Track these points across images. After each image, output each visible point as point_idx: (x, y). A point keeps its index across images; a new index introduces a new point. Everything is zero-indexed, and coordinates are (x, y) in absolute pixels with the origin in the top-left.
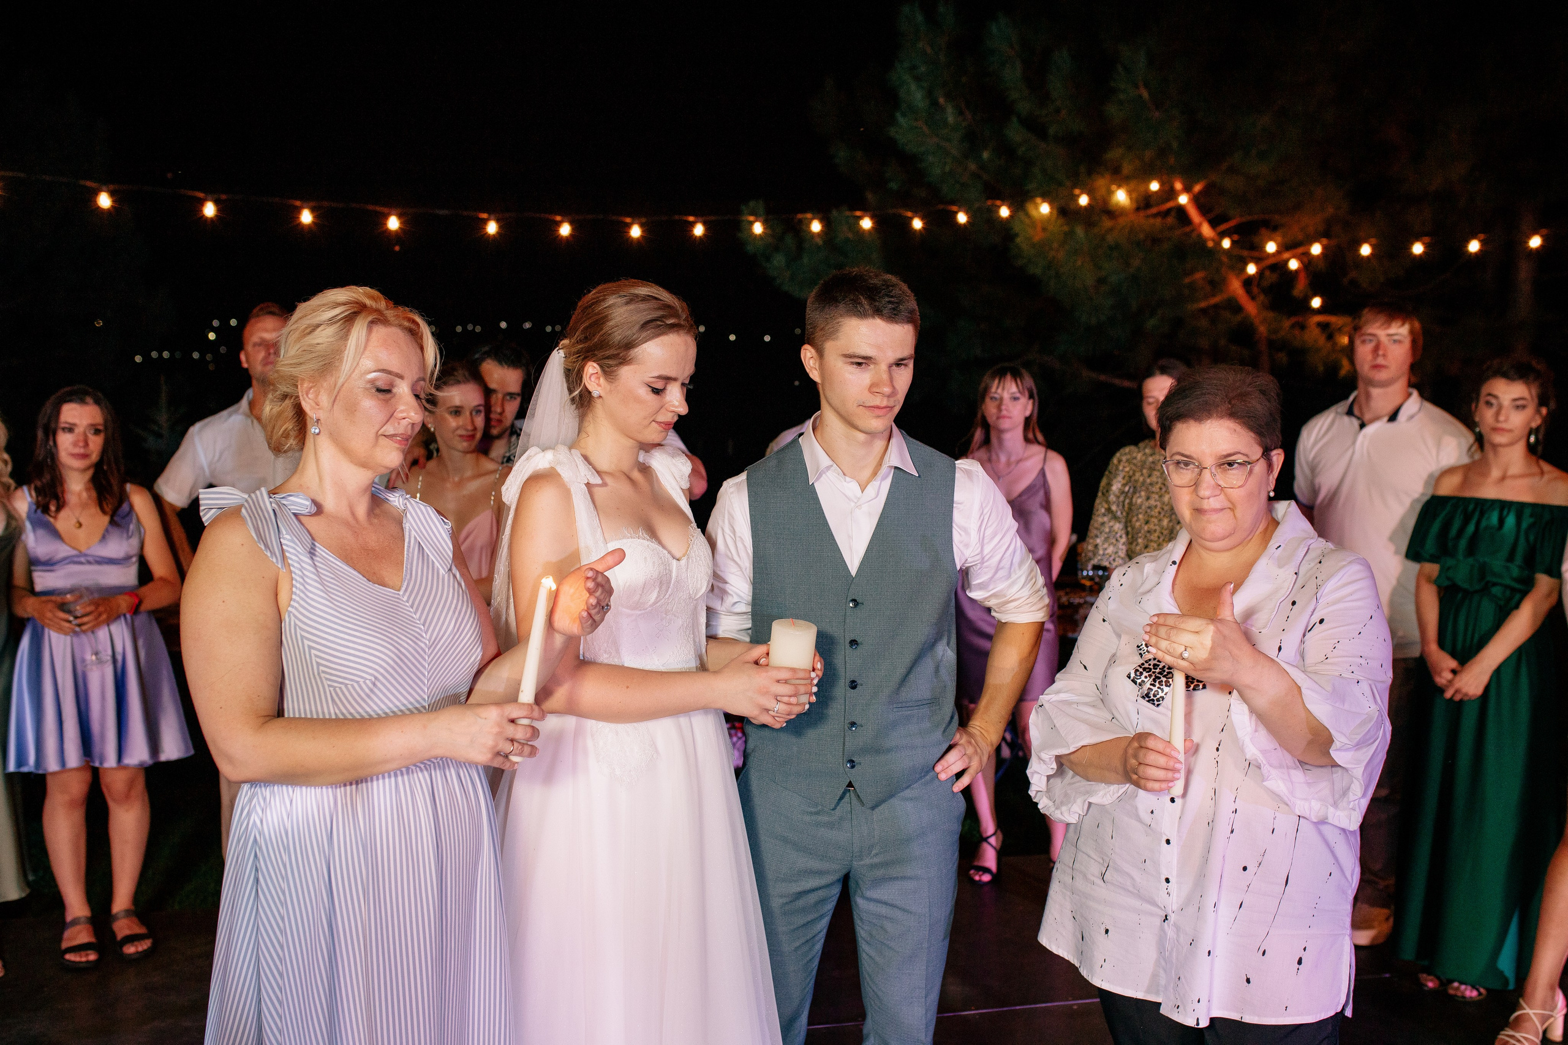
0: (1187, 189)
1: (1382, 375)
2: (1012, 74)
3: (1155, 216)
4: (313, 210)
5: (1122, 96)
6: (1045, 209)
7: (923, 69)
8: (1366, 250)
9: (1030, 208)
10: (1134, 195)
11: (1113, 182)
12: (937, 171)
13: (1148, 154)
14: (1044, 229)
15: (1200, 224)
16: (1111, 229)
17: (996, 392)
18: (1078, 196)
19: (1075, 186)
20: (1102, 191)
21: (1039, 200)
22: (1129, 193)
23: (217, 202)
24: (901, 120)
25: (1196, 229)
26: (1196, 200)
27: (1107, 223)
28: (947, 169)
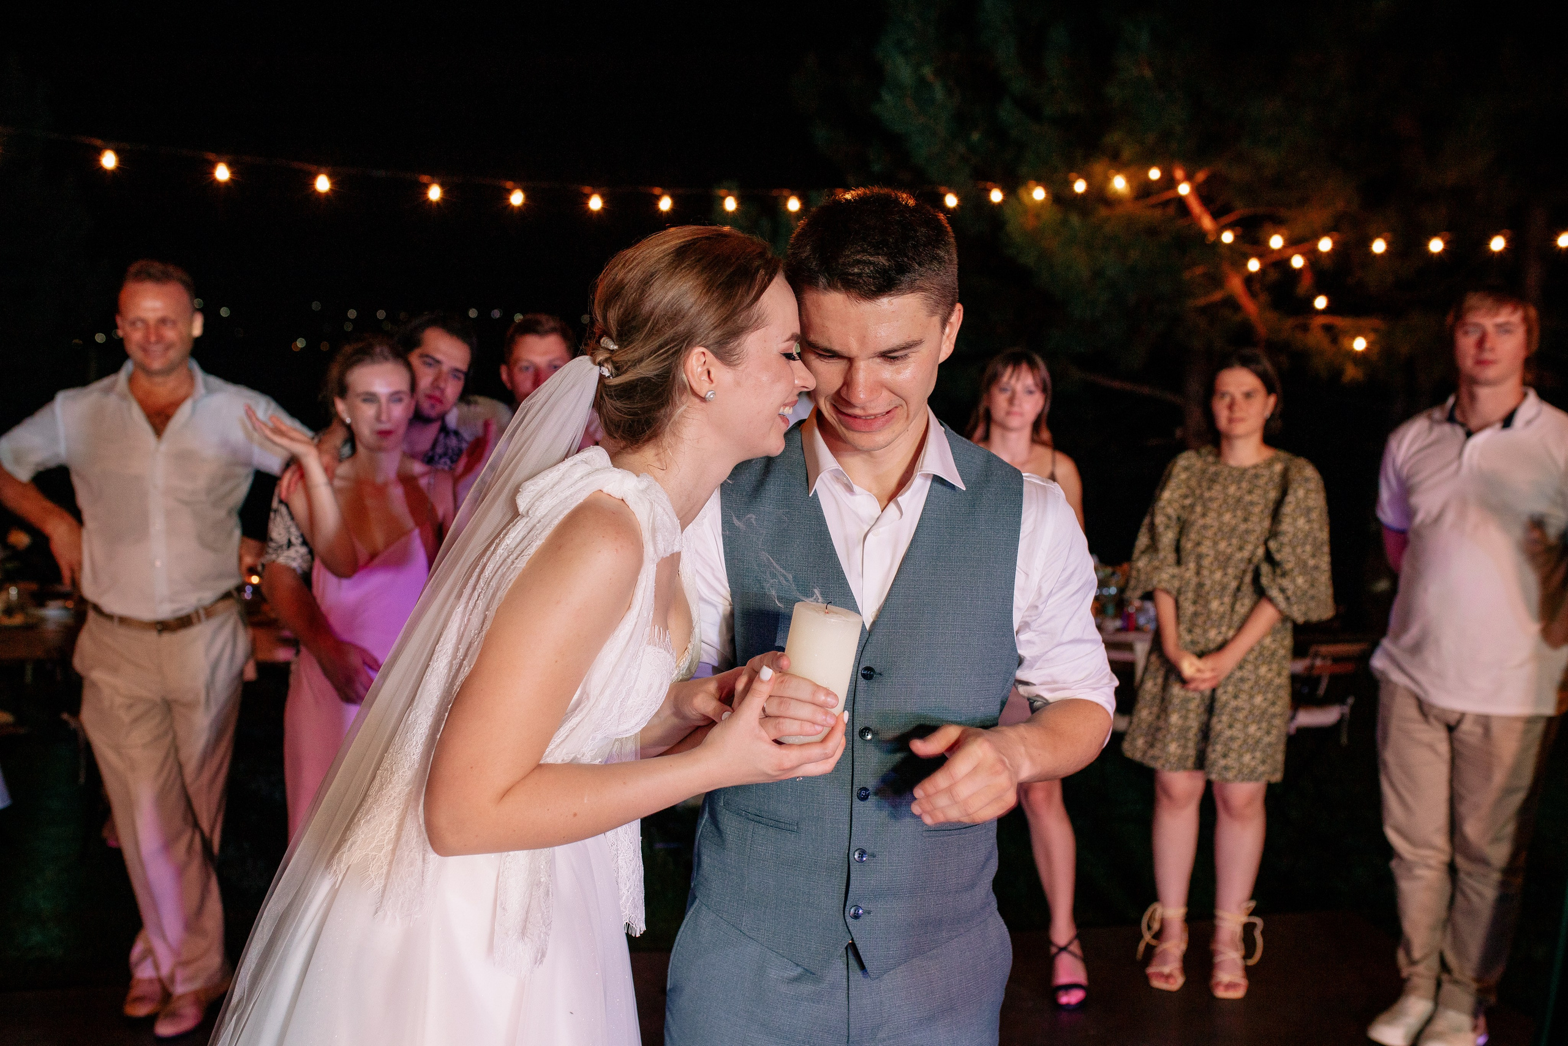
0: (1189, 178)
1: (1491, 373)
2: (1005, 53)
3: (1154, 206)
4: (230, 165)
5: (1123, 76)
6: (1039, 194)
7: (911, 43)
8: (1379, 246)
9: (1022, 193)
10: (1133, 183)
11: (1111, 167)
12: (924, 152)
13: (1151, 138)
14: (1038, 216)
15: (1201, 216)
16: (1107, 219)
17: (1008, 383)
18: (1074, 182)
19: (1071, 171)
20: (1099, 179)
21: (1032, 183)
22: (1129, 180)
23: (118, 152)
24: (887, 97)
25: (1195, 222)
26: (1197, 190)
27: (1103, 212)
28: (934, 150)
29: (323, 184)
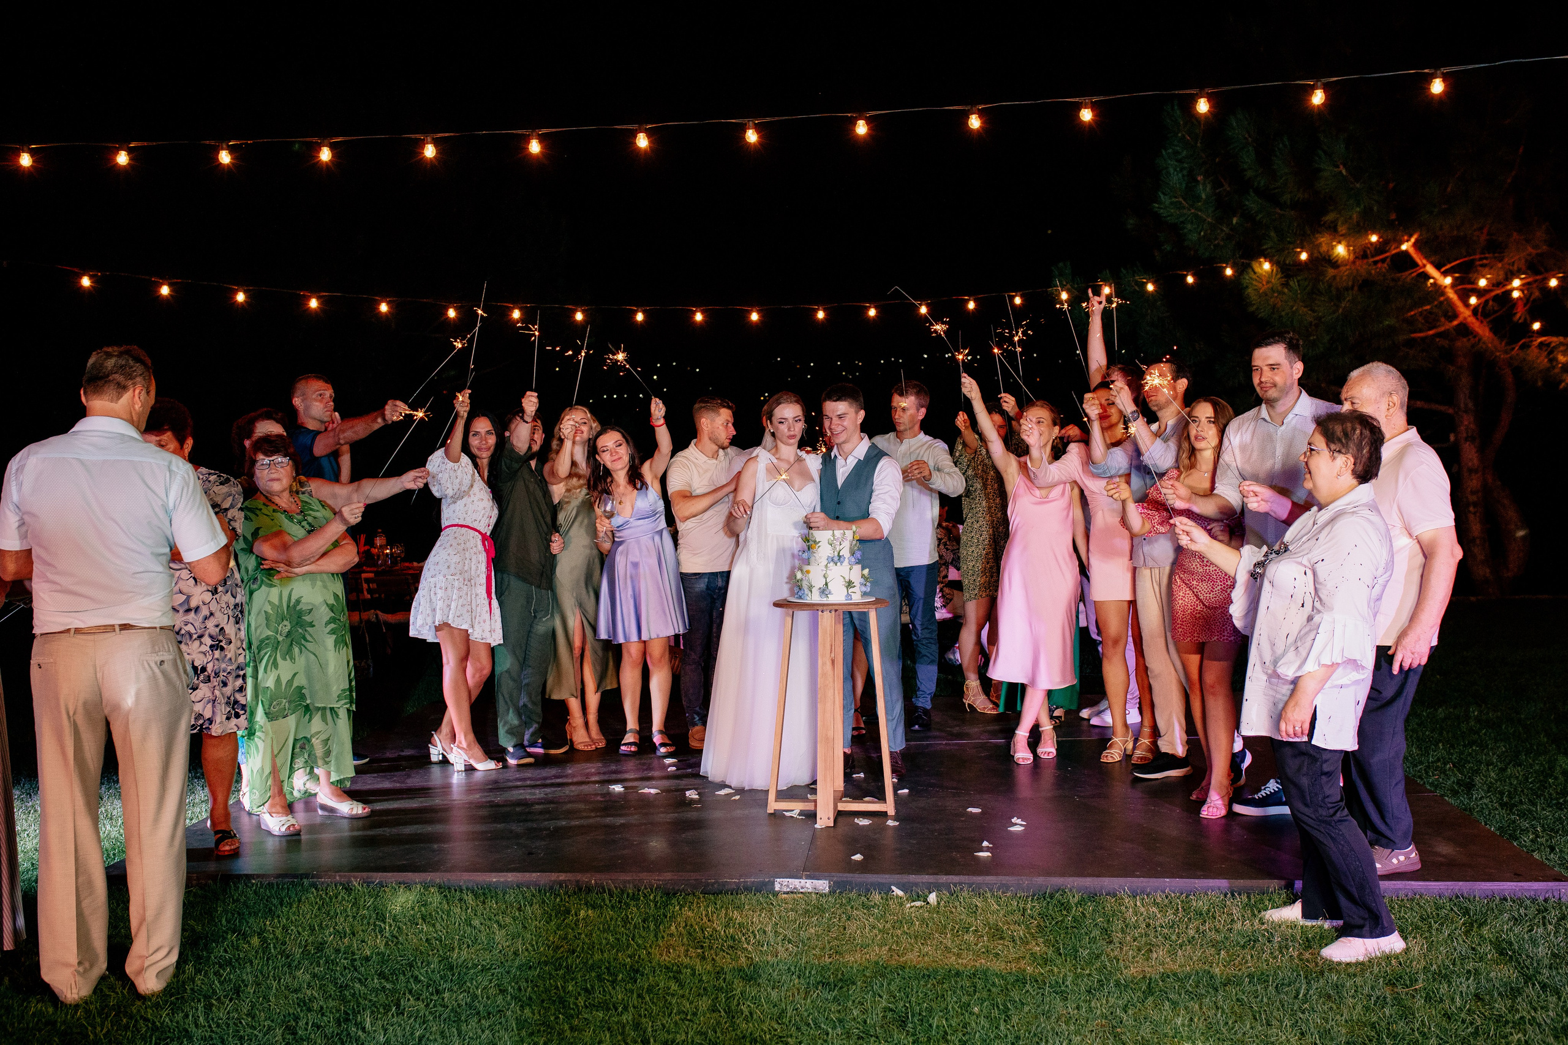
2: (1248, 159)
3: (1376, 262)
4: (703, 312)
5: (1326, 174)
6: (1267, 266)
7: (1184, 154)
9: (1255, 266)
10: (1351, 248)
11: (1333, 240)
12: (1194, 237)
13: (1355, 218)
14: (1268, 282)
15: (1424, 266)
16: (1334, 277)
18: (1300, 253)
19: (1297, 245)
20: (1324, 248)
21: (1261, 260)
22: (1348, 246)
23: (644, 312)
24: (1163, 198)
25: (1419, 270)
26: (1416, 247)
27: (1331, 272)
28: (1202, 234)
29: (754, 317)
